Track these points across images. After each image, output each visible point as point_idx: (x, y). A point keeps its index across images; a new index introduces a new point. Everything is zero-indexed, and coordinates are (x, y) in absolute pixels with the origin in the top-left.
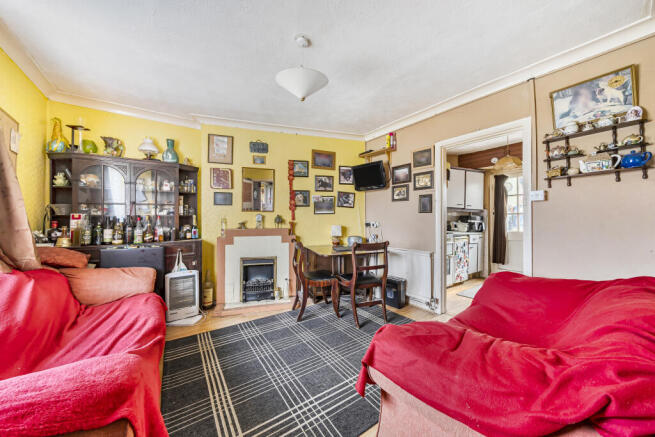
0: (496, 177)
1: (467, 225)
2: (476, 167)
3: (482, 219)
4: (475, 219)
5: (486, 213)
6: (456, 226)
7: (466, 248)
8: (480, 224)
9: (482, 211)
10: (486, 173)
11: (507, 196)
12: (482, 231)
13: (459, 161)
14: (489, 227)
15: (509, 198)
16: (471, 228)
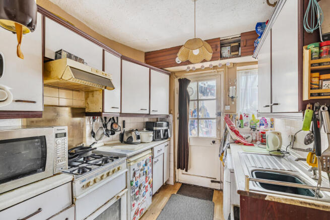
0: (180, 80)
1: (151, 134)
2: (161, 67)
3: (168, 125)
4: (161, 126)
5: (171, 119)
6: (138, 137)
7: (149, 167)
8: (166, 131)
9: (168, 116)
10: (171, 75)
11: (189, 101)
12: (167, 137)
13: (146, 59)
14: (174, 134)
15: (191, 103)
16: (157, 137)
